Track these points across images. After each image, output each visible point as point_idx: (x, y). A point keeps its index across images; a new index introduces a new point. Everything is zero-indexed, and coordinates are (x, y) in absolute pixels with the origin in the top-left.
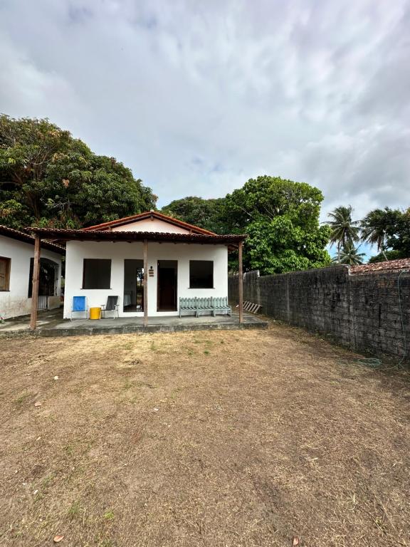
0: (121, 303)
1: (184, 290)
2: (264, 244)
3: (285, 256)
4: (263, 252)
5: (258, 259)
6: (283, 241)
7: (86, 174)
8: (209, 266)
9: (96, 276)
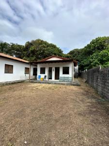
0: (47, 77)
1: (61, 75)
2: (96, 61)
3: (106, 64)
4: (96, 63)
5: (94, 66)
6: (104, 59)
7: (45, 49)
8: (68, 68)
9: (43, 71)
